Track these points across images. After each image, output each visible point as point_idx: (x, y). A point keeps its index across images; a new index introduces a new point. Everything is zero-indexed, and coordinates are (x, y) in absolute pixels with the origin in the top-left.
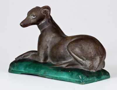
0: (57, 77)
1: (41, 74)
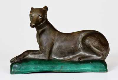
0: (77, 70)
1: (57, 69)
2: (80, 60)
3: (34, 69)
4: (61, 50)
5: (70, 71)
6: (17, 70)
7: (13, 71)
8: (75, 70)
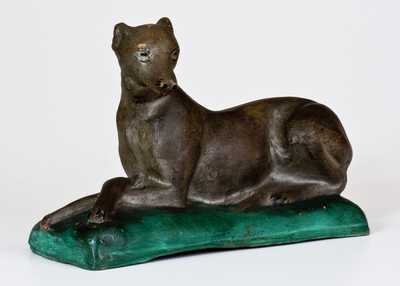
2: (286, 202)
3: (168, 243)
4: (221, 170)
5: (270, 241)
6: (114, 253)
7: (101, 257)
8: (286, 237)
